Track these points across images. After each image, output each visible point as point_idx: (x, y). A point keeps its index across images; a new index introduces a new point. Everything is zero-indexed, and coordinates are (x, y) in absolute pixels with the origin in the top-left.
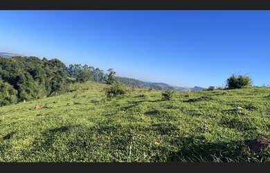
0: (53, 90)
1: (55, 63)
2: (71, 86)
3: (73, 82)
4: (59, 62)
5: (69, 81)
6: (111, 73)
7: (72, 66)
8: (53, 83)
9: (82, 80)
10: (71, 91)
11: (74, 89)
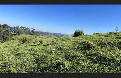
0: (4, 39)
1: (5, 26)
2: (14, 37)
3: (15, 35)
4: (7, 25)
5: (12, 35)
6: (33, 30)
7: (15, 27)
8: (4, 36)
9: (19, 34)
10: (14, 40)
11: (15, 38)
